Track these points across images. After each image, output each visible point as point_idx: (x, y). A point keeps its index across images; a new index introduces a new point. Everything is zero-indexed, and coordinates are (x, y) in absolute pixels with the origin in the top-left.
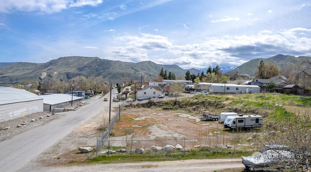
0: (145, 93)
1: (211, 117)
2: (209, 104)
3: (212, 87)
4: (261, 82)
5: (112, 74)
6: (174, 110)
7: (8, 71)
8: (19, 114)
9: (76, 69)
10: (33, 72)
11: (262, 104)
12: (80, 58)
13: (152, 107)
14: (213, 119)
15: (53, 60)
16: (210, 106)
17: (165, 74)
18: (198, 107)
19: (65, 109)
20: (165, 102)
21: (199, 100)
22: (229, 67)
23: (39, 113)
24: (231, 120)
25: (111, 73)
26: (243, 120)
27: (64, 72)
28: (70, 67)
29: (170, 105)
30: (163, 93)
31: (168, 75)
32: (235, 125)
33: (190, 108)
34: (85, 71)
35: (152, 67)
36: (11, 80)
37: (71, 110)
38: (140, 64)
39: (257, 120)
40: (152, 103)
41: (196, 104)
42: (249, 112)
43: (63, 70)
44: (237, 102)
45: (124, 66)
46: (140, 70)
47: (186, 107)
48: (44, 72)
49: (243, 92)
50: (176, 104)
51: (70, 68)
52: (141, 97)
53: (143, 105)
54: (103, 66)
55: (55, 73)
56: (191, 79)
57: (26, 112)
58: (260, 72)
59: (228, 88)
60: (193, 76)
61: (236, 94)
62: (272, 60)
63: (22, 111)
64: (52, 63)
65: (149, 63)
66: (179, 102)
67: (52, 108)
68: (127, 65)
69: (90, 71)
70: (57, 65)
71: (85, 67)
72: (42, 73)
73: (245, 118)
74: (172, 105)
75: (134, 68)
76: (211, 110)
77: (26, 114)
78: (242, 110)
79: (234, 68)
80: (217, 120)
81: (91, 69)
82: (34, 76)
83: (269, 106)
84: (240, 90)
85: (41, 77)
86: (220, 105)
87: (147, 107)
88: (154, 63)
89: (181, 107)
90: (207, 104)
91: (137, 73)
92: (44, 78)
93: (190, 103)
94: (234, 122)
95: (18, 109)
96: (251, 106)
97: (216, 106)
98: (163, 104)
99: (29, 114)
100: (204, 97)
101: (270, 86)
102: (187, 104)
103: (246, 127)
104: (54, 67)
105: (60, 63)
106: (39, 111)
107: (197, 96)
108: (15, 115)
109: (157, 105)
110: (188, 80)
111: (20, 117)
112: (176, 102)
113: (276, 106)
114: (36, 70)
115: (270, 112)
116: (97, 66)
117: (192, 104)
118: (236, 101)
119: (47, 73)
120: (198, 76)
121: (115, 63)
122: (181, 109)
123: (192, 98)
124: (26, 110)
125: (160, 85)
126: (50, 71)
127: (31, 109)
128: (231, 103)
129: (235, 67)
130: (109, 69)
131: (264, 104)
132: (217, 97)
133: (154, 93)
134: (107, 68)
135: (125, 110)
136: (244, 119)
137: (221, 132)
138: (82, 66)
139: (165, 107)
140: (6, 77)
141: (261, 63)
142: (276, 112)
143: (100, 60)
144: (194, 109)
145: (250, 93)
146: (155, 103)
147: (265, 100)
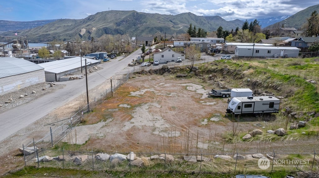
0: (163, 56)
1: (221, 93)
2: (227, 73)
3: (238, 50)
4: (304, 42)
5: (150, 29)
6: (188, 78)
7: (51, 29)
8: (11, 89)
9: (114, 24)
10: (73, 29)
11: (290, 77)
12: (117, 12)
13: (165, 74)
14: (222, 95)
15: (91, 16)
16: (229, 75)
17: (194, 31)
18: (215, 76)
19: (70, 78)
20: (180, 67)
21: (219, 66)
22: (280, 17)
23: (39, 84)
24: (236, 103)
25: (149, 27)
26: (251, 105)
27: (102, 27)
28: (108, 22)
29: (185, 72)
30: (183, 56)
31: (197, 32)
32: (240, 110)
33: (206, 76)
34: (123, 25)
35: (192, 19)
36: (54, 37)
37: (77, 78)
38: (179, 17)
39: (272, 104)
40: (166, 69)
41: (215, 71)
42: (270, 87)
43: (101, 25)
44: (260, 73)
45: (162, 19)
46: (179, 22)
47: (202, 75)
48: (83, 28)
49: (276, 55)
50: (192, 71)
51: (108, 24)
52: (157, 61)
53: (156, 72)
54: (141, 20)
55: (94, 29)
56: (223, 35)
57: (21, 86)
58: (310, 26)
59: (257, 51)
60: (226, 33)
61: (267, 58)
63: (15, 85)
64: (90, 18)
65: (189, 15)
66: (196, 68)
67: (58, 76)
68: (165, 18)
69: (128, 26)
70: (95, 21)
71: (123, 21)
72: (82, 30)
73: (254, 102)
74: (187, 71)
75: (173, 21)
76: (228, 80)
77: (22, 88)
78: (263, 83)
79: (286, 18)
80: (228, 96)
81: (128, 24)
82: (74, 33)
83: (298, 81)
84: (271, 54)
85: (80, 33)
86: (239, 74)
87: (160, 73)
88: (194, 14)
89: (196, 75)
90: (225, 73)
91: (176, 26)
92: (84, 35)
93: (207, 69)
94: (239, 108)
95: (9, 84)
96: (275, 80)
97: (235, 76)
98: (178, 71)
99: (26, 86)
100: (224, 63)
101: (314, 48)
102: (204, 72)
103: (254, 112)
104: (93, 22)
105: (97, 19)
106: (39, 83)
107: (217, 61)
108: (5, 90)
109: (171, 71)
110: (220, 37)
111: (12, 91)
112: (192, 69)
113: (306, 83)
114: (76, 27)
115: (296, 89)
116: (134, 20)
117: (209, 72)
118: (259, 70)
119: (86, 29)
120: (232, 33)
121: (153, 16)
122: (196, 76)
123: (211, 63)
124: (21, 83)
125: (185, 44)
126: (89, 27)
127: (27, 81)
128: (253, 73)
129: (288, 16)
130: (146, 23)
131: (291, 78)
132: (238, 64)
133: (173, 56)
134: (144, 22)
135: (134, 78)
136: (253, 104)
137: (221, 118)
138: (119, 21)
139: (179, 74)
140: (49, 34)
141: (312, 14)
142: (304, 91)
143: (137, 13)
144: (210, 78)
145: (284, 57)
146: (169, 69)
147: (299, 69)
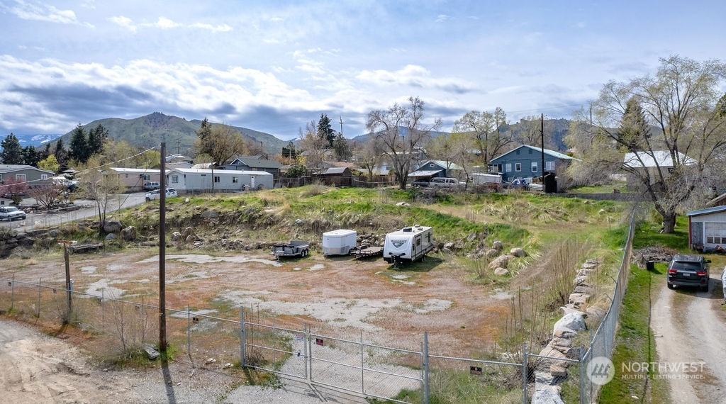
1: (298, 249)
14: (302, 252)
32: (414, 252)
39: (429, 236)
41: (175, 223)
50: (107, 233)
59: (215, 178)
60: (28, 152)
62: (142, 124)
66: (117, 223)
73: (421, 235)
78: (331, 222)
84: (239, 183)
93: (152, 222)
94: (414, 247)
101: (295, 171)
102: (146, 229)
103: (422, 253)
112: (102, 227)
122: (132, 243)
136: (421, 238)
141: (203, 124)
